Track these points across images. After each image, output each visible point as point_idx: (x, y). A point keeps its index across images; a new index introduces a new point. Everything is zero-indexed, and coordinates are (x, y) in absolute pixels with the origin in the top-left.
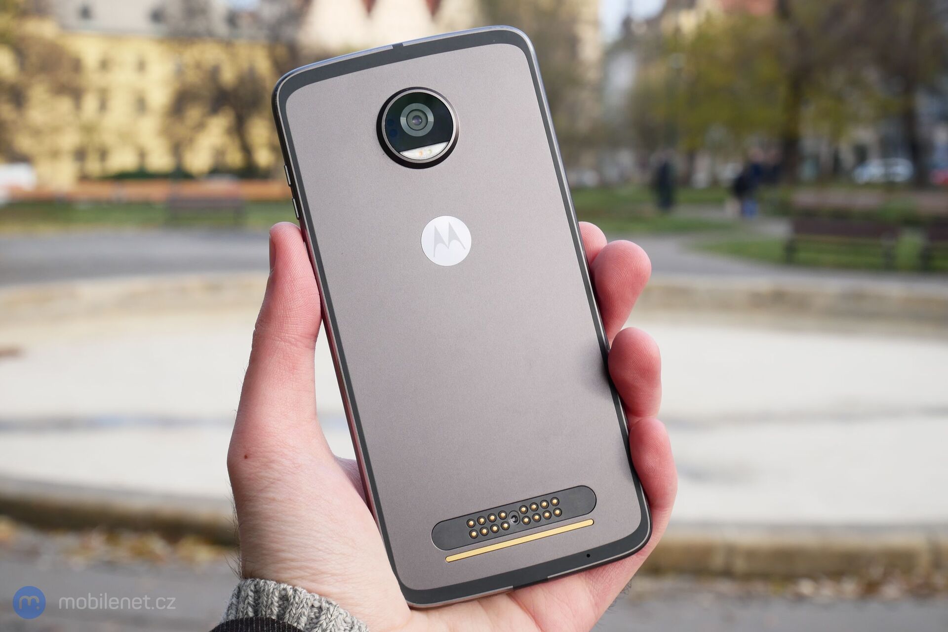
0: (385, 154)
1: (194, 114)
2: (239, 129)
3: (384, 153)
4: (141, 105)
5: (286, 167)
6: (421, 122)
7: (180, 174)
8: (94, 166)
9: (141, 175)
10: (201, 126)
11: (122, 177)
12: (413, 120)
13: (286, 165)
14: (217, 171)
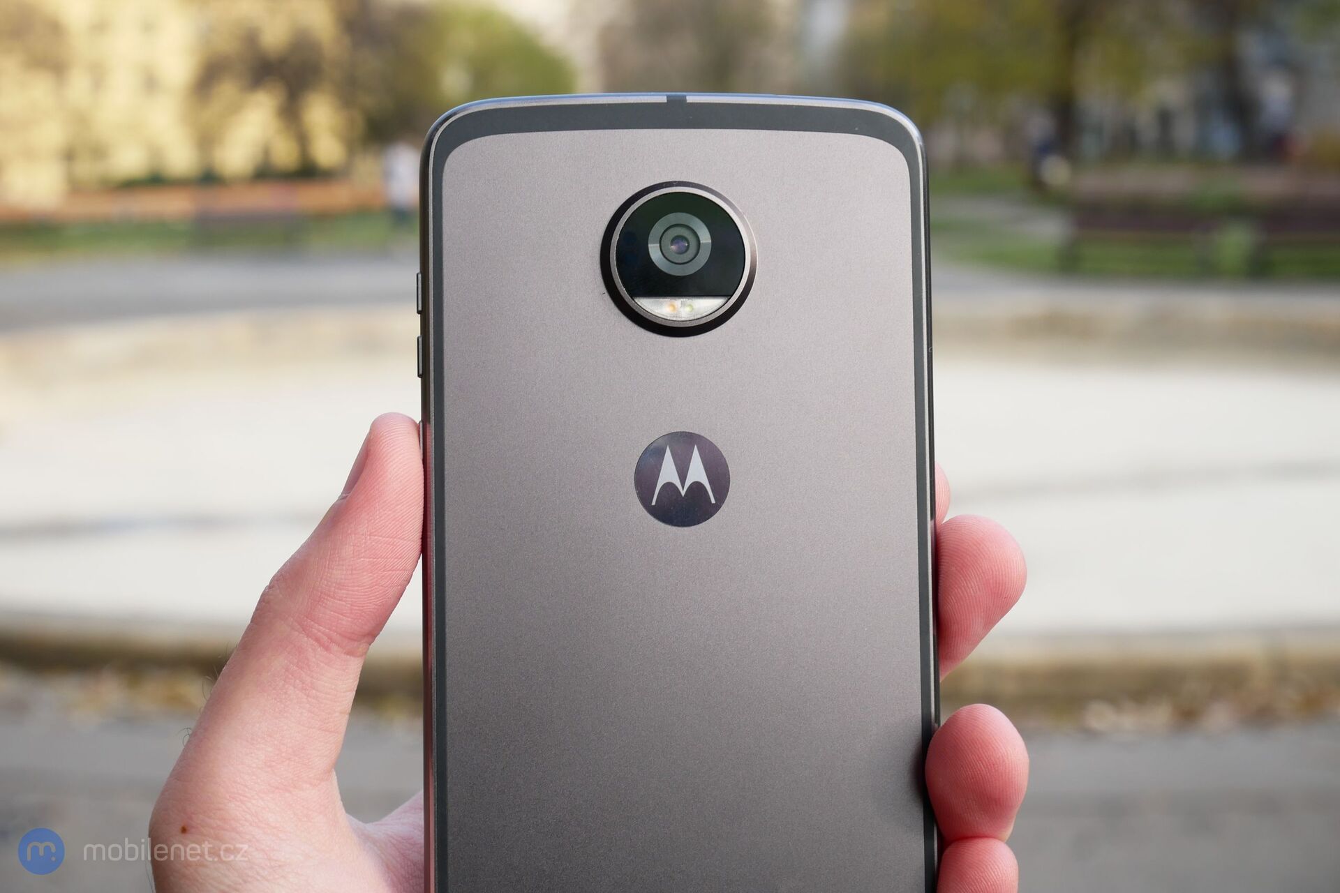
0: (607, 294)
1: (227, 90)
2: (291, 113)
3: (605, 291)
4: (150, 83)
5: (420, 276)
6: (688, 247)
7: (209, 179)
8: (86, 169)
9: (155, 181)
10: (235, 109)
11: (131, 185)
12: (672, 244)
13: (421, 272)
14: (264, 174)
